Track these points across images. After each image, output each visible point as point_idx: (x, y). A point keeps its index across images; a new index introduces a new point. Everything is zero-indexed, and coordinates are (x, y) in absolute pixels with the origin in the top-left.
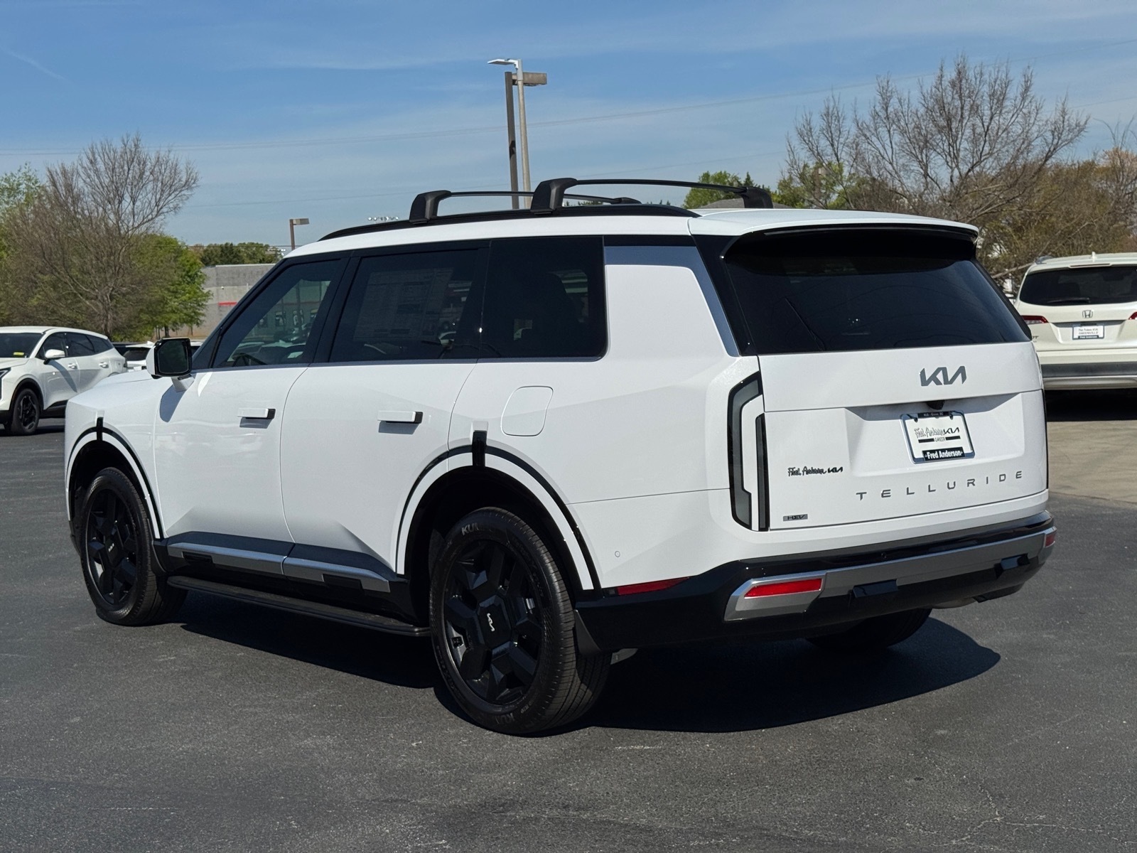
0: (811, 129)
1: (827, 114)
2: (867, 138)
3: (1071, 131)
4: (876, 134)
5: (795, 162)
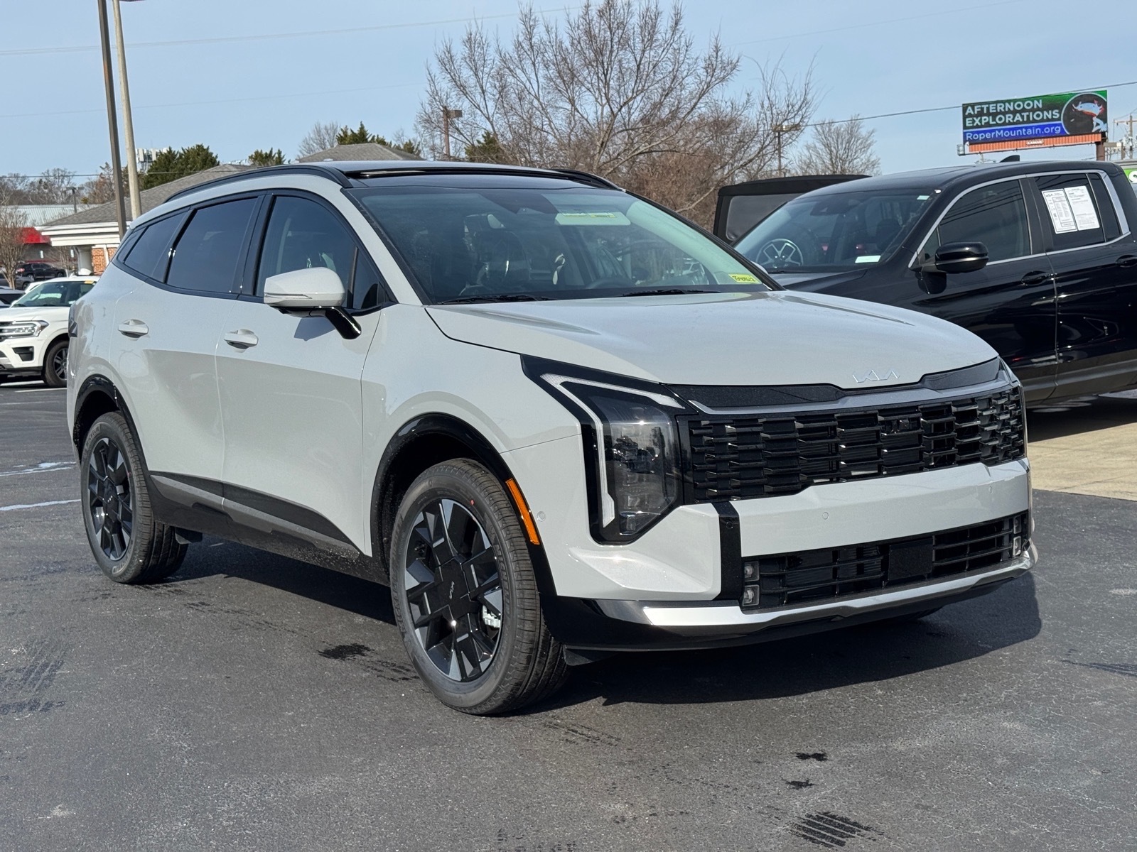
0: (451, 57)
1: (470, 41)
2: (511, 71)
3: (723, 69)
4: (520, 67)
5: (437, 93)
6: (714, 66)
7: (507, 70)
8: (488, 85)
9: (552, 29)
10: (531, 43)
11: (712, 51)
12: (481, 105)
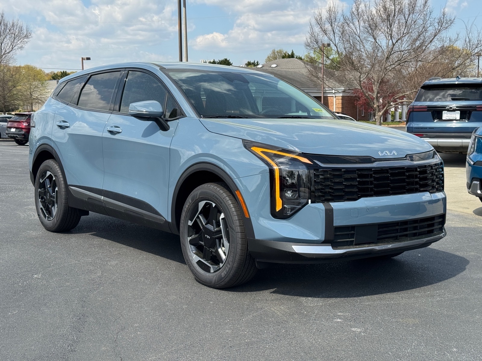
1: (330, 10)
2: (348, 24)
3: (446, 23)
4: (352, 22)
5: (313, 33)
6: (442, 22)
7: (346, 24)
8: (337, 30)
9: (367, 5)
10: (358, 12)
11: (441, 15)
12: (333, 39)
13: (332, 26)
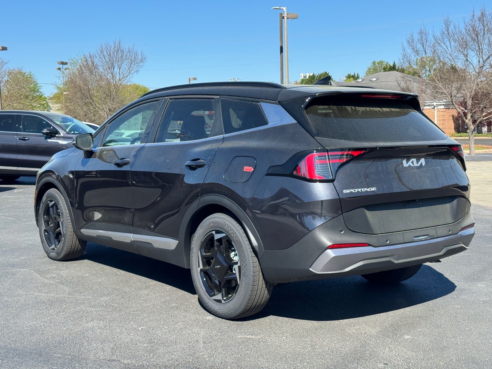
0: (413, 39)
1: (421, 33)
2: (439, 44)
4: (443, 42)
5: (406, 54)
8: (428, 50)
9: (457, 26)
10: (448, 32)
13: (423, 47)
